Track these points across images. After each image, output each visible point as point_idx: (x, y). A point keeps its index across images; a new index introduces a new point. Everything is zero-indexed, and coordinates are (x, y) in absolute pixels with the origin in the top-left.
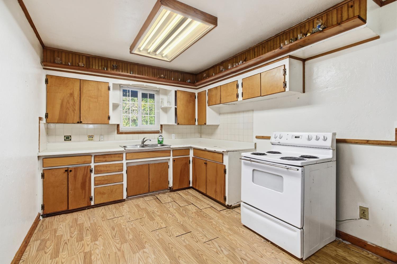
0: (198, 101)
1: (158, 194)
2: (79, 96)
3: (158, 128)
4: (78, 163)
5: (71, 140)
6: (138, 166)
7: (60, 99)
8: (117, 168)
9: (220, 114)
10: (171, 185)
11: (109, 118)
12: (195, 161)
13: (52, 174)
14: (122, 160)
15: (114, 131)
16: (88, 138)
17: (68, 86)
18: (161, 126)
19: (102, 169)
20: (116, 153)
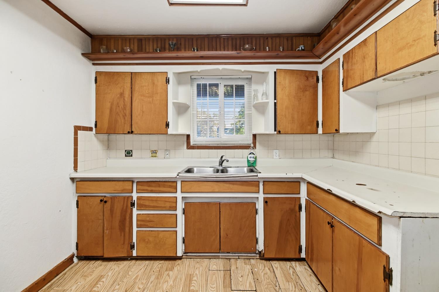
0: (323, 85)
1: (238, 257)
2: (131, 96)
3: (249, 141)
4: (115, 191)
5: (132, 156)
6: (202, 204)
7: (110, 102)
8: (168, 205)
9: (377, 107)
10: (261, 246)
11: (167, 125)
12: (309, 208)
13: (87, 203)
14: (175, 191)
15: (184, 144)
16: (151, 153)
17: (117, 84)
18: (255, 136)
19: (147, 203)
20: (167, 180)
